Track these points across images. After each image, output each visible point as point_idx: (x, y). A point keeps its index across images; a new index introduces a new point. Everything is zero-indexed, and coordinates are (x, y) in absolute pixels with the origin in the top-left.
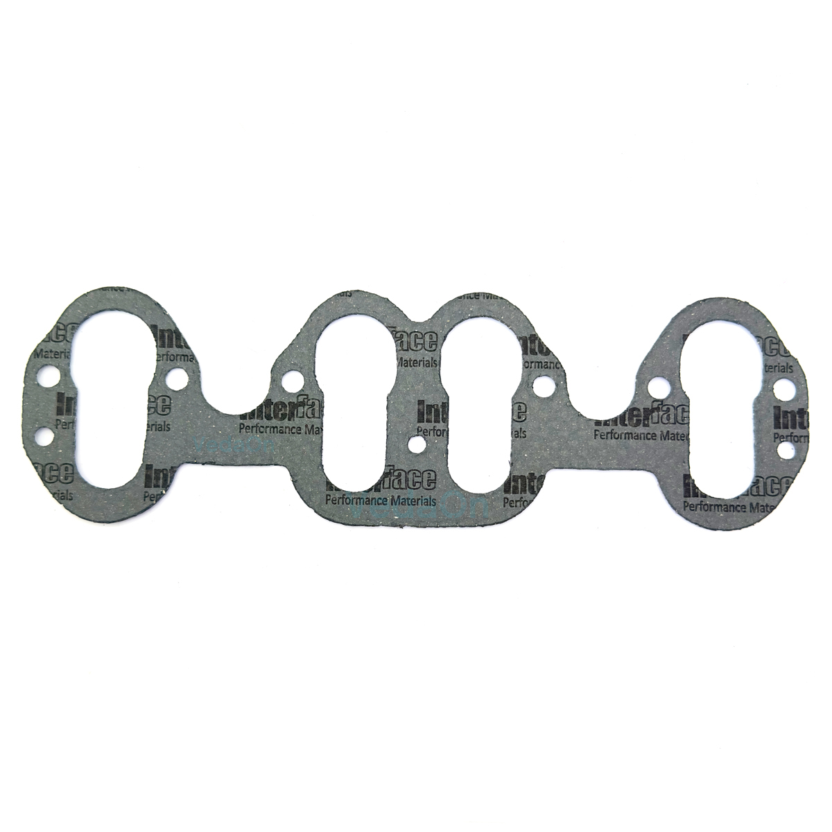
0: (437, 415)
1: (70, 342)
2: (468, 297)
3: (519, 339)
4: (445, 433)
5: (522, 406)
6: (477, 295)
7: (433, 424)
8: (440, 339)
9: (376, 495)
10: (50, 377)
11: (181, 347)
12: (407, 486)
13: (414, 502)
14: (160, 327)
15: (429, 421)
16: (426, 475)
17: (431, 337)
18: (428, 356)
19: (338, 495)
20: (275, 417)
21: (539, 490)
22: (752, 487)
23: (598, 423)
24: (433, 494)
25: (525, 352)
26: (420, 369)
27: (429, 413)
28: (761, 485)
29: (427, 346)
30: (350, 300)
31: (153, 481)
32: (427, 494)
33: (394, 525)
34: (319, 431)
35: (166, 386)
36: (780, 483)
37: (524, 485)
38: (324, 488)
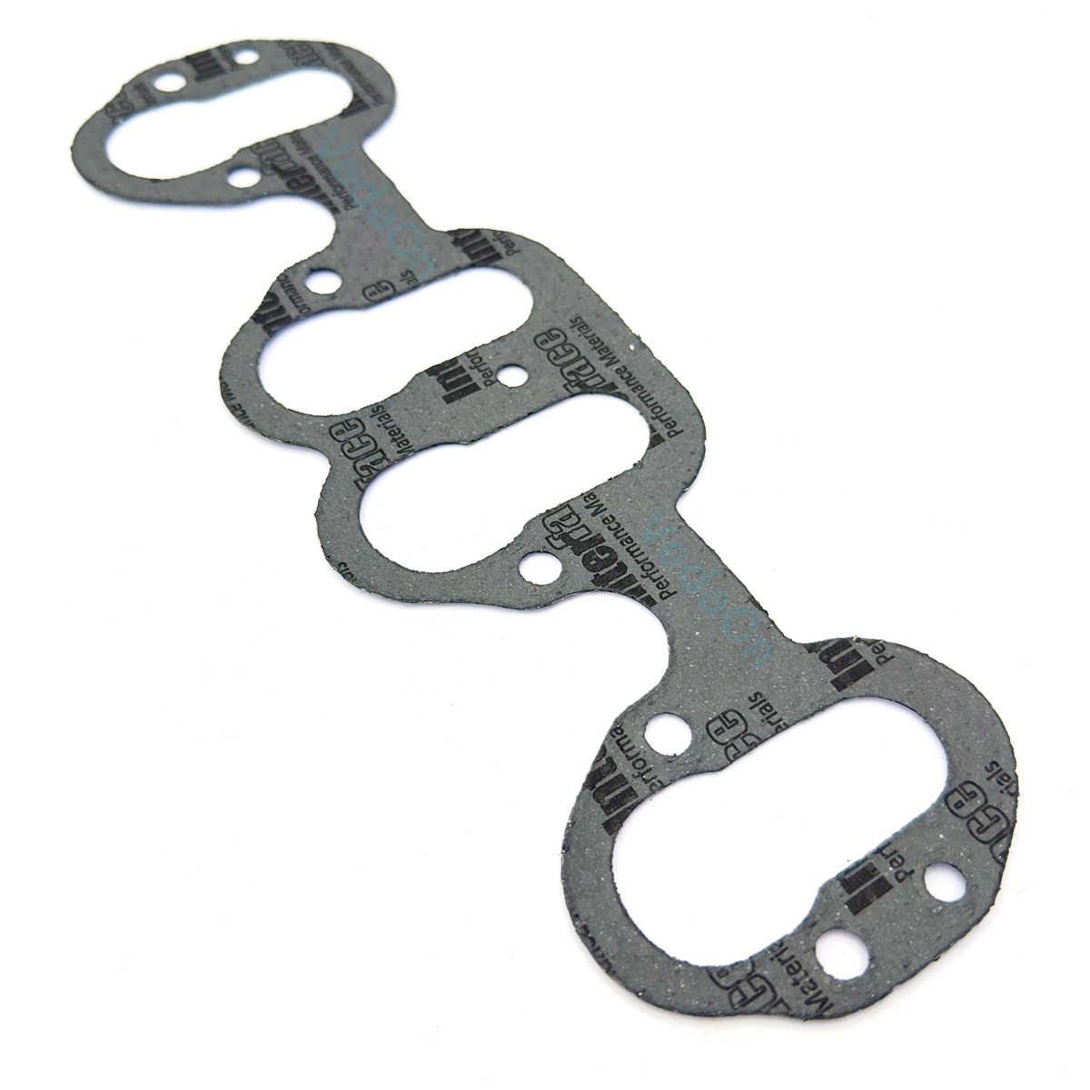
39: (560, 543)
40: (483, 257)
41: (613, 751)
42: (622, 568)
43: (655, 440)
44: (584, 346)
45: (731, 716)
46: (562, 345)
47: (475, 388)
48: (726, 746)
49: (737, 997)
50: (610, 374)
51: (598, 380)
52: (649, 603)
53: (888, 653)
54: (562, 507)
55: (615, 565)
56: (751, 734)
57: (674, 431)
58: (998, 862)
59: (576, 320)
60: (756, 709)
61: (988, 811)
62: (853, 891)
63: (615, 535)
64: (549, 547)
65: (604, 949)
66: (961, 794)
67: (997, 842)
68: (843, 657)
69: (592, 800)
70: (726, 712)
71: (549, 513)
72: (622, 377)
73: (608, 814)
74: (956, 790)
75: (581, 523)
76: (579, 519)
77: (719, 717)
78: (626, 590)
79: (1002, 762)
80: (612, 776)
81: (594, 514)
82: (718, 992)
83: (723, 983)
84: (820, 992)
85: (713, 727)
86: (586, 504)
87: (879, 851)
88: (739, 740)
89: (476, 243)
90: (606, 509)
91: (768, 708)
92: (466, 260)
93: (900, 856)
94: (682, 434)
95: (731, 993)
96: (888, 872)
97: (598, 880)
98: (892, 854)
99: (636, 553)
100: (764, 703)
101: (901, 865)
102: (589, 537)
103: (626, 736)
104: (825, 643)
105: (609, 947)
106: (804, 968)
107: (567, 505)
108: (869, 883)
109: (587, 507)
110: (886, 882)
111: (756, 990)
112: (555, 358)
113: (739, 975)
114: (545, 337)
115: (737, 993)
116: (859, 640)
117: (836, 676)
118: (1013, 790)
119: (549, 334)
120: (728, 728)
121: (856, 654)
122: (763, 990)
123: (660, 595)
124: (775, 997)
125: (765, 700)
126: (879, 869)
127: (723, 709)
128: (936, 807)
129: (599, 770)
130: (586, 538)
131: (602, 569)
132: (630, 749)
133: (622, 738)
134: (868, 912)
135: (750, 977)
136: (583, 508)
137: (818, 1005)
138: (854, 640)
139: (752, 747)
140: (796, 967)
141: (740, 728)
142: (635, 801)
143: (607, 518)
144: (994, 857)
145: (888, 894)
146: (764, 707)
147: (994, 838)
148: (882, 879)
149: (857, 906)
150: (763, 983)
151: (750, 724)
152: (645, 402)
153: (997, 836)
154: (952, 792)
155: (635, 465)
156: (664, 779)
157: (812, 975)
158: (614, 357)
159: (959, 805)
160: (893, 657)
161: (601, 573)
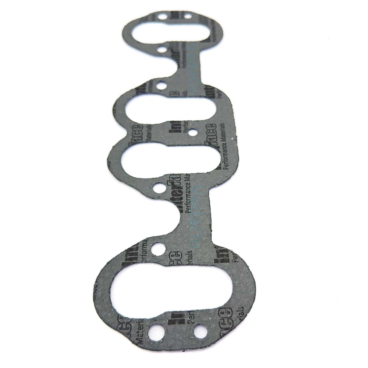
0: (177, 125)
2: (114, 113)
3: (137, 95)
5: (172, 93)
10: (157, 333)
11: (137, 248)
13: (224, 132)
14: (124, 261)
15: (180, 128)
17: (135, 128)
19: (223, 164)
21: (212, 87)
26: (152, 133)
27: (176, 128)
29: (140, 129)
30: (112, 163)
32: (219, 127)
34: (187, 175)
39: (170, 184)
40: (210, 96)
41: (140, 245)
42: (182, 198)
43: (219, 168)
44: (219, 133)
45: (179, 253)
46: (213, 130)
47: (180, 131)
48: (171, 260)
49: (120, 326)
50: (220, 144)
51: (216, 144)
52: (181, 211)
53: (237, 260)
54: (178, 174)
55: (180, 197)
56: (180, 261)
57: (226, 168)
58: (220, 335)
59: (222, 124)
60: (188, 255)
61: (229, 320)
62: (173, 318)
63: (186, 189)
64: (166, 183)
65: (97, 293)
66: (225, 310)
67: (224, 330)
68: (223, 254)
69: (125, 255)
70: (178, 252)
71: (174, 174)
72: (223, 146)
73: (126, 261)
74: (225, 308)
75: (180, 181)
76: (180, 180)
77: (175, 252)
78: (177, 205)
79: (245, 309)
80: (135, 252)
81: (185, 181)
82: (116, 322)
83: (119, 320)
84: (142, 339)
85: (172, 254)
86: (185, 177)
87: (189, 312)
88: (176, 261)
89: (211, 91)
90: (190, 181)
91: (191, 257)
92: (205, 94)
93: (194, 317)
94: (228, 170)
95: (119, 324)
96: (187, 319)
97: (110, 276)
98: (192, 315)
99: (188, 197)
100: (191, 255)
101: (192, 319)
102: (179, 186)
103: (146, 244)
104: (221, 247)
105: (99, 294)
106: (143, 330)
107: (180, 175)
108: (179, 319)
109: (185, 178)
110: (184, 321)
111: (126, 327)
112: (208, 133)
113: (126, 321)
114: (210, 125)
115: (121, 325)
116: (232, 252)
117: (217, 258)
118: (241, 318)
119: (212, 125)
120: (176, 256)
121: (228, 255)
122: (128, 328)
123: (186, 211)
124: (130, 332)
125: (192, 254)
126: (185, 317)
127: (178, 250)
128: (215, 309)
129: (132, 248)
130: (178, 186)
131: (175, 196)
132: (145, 247)
133: (145, 244)
134: (173, 326)
135: (128, 323)
136: (184, 177)
137: (138, 341)
138: (230, 251)
139: (178, 265)
140: (142, 328)
141: (179, 258)
142: (135, 261)
143: (188, 183)
144: (220, 333)
145: (182, 325)
146: (190, 256)
147: (225, 328)
148: (184, 320)
149: (171, 322)
150: (130, 327)
151: (182, 258)
152: (224, 156)
153: (226, 328)
154: (223, 308)
155: (208, 172)
156: (148, 260)
157: (144, 333)
158: (225, 140)
159: (222, 313)
160: (237, 262)
161: (174, 197)
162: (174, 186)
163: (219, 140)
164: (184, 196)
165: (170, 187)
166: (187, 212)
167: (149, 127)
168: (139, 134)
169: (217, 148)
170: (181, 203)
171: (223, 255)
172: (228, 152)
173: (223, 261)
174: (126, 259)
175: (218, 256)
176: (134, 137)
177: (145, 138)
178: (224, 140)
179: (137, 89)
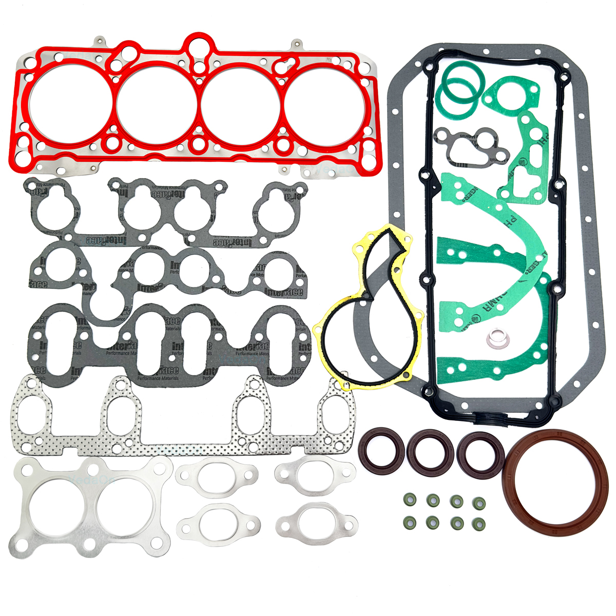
0: (179, 347)
1: (45, 323)
2: (191, 305)
3: (210, 320)
4: (182, 354)
5: (211, 343)
6: (195, 305)
7: (178, 350)
8: (181, 320)
9: (157, 376)
10: (37, 336)
11: (85, 324)
12: (168, 373)
13: (170, 379)
14: (78, 318)
15: (176, 350)
16: (175, 369)
17: (178, 320)
18: (177, 326)
19: (142, 377)
20: (120, 349)
21: (216, 373)
22: (291, 371)
23: (237, 349)
24: (177, 376)
25: (212, 325)
26: (174, 331)
27: (177, 347)
28: (294, 370)
29: (176, 323)
30: (148, 306)
31: (75, 373)
32: (175, 376)
33: (163, 387)
34: (136, 353)
35: (80, 338)
36: (300, 369)
37: (210, 372)
38: (137, 374)
162: (127, 345)
163: (164, 376)
164: (119, 351)
165: (127, 343)
166: (107, 353)
167: (180, 329)
168: (172, 322)
169: (157, 374)
170: (114, 349)
171: (76, 372)
172: (152, 381)
173: (73, 371)
174: (79, 319)
175: (76, 369)
176: (170, 319)
177: (169, 326)
178: (163, 379)
179: (215, 319)
